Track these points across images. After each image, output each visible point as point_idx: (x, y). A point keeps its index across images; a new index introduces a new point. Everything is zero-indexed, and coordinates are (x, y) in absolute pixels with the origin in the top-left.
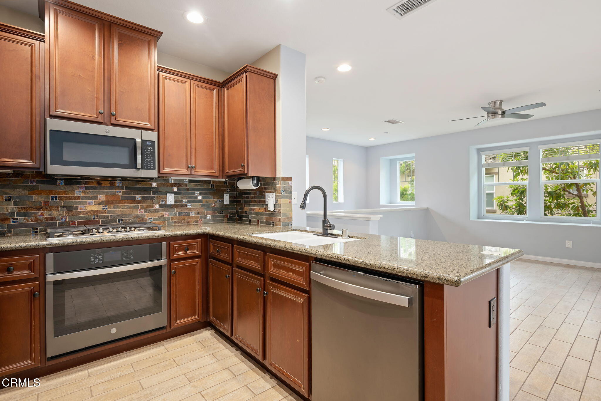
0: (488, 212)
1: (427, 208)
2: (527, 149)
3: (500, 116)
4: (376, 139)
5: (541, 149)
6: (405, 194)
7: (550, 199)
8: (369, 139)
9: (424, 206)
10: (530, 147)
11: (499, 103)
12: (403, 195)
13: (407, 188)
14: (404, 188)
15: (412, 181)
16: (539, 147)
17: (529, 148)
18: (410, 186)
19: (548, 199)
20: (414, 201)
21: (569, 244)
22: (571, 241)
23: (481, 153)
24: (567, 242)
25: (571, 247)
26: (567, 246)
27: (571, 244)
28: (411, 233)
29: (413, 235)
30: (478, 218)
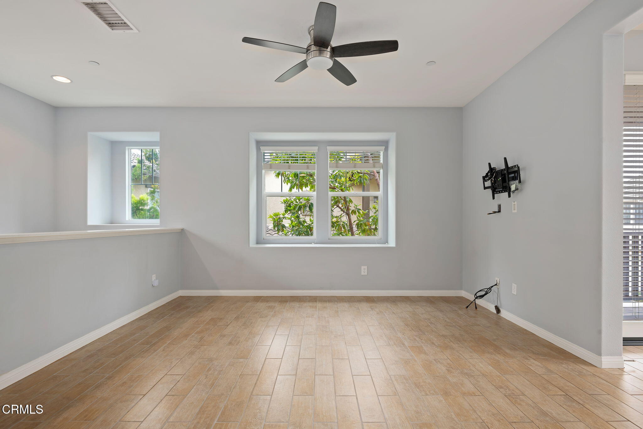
1: (183, 230)
4: (72, 81)
6: (142, 210)
8: (54, 78)
9: (178, 225)
12: (137, 210)
13: (145, 199)
14: (139, 199)
15: (153, 193)
16: (326, 148)
17: (317, 148)
18: (149, 198)
20: (158, 218)
21: (364, 270)
22: (366, 267)
23: (261, 148)
24: (363, 267)
25: (366, 274)
26: (363, 274)
27: (366, 271)
28: (154, 278)
29: (157, 281)
30: (257, 243)
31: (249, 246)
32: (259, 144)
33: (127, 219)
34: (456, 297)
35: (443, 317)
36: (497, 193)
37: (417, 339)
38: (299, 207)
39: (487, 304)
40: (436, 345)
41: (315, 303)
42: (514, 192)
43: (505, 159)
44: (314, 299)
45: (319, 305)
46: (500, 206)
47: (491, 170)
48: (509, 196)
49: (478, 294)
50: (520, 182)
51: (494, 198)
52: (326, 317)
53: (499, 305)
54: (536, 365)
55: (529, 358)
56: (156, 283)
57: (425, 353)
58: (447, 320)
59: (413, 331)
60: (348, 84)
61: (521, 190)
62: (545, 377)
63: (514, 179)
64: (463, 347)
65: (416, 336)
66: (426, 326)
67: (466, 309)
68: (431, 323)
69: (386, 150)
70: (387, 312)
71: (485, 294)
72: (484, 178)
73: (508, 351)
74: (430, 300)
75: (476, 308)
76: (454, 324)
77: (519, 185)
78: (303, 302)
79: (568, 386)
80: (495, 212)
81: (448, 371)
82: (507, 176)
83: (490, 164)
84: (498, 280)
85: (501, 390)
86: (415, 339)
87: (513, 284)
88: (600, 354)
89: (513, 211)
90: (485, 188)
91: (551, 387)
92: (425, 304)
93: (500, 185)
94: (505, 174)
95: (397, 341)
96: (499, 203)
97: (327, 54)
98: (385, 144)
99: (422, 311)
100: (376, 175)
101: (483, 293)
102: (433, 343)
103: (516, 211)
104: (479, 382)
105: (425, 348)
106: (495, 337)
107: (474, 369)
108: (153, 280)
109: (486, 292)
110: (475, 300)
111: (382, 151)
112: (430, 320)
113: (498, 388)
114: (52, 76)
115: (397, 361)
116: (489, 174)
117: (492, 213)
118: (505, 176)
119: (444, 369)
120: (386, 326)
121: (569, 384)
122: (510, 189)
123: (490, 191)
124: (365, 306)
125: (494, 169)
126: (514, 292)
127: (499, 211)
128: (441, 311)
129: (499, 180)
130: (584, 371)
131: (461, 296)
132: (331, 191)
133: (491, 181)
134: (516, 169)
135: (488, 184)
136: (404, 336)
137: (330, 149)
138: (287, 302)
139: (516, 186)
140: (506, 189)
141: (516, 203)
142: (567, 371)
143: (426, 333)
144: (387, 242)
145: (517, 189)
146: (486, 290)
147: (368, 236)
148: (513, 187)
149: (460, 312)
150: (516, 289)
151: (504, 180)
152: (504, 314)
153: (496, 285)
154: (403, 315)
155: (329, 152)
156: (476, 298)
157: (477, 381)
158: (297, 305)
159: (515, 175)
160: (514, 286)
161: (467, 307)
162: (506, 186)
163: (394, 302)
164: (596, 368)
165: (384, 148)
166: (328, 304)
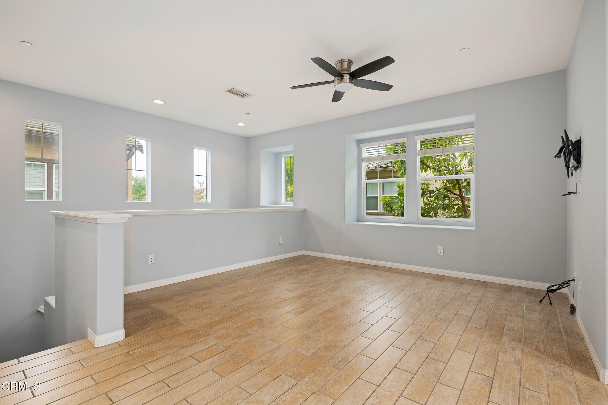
0: (368, 214)
1: (305, 209)
2: (404, 140)
3: (348, 80)
4: (246, 125)
5: (419, 139)
7: (435, 200)
10: (407, 137)
11: (347, 63)
16: (416, 137)
17: (406, 139)
19: (434, 200)
21: (440, 250)
22: (443, 247)
23: (361, 145)
24: (439, 247)
25: (442, 253)
26: (439, 253)
27: (442, 251)
28: (281, 239)
29: (283, 241)
30: (358, 221)
31: (345, 222)
32: (359, 142)
33: (283, 202)
46: (576, 186)
49: (552, 288)
53: (574, 304)
56: (282, 243)
61: (582, 167)
67: (539, 303)
71: (558, 289)
72: (558, 153)
75: (550, 304)
80: (570, 194)
84: (576, 274)
96: (576, 182)
108: (280, 240)
109: (560, 286)
110: (549, 295)
114: (237, 124)
116: (562, 149)
117: (566, 195)
127: (576, 192)
133: (565, 157)
141: (580, 182)
148: (571, 164)
153: (573, 279)
161: (541, 301)
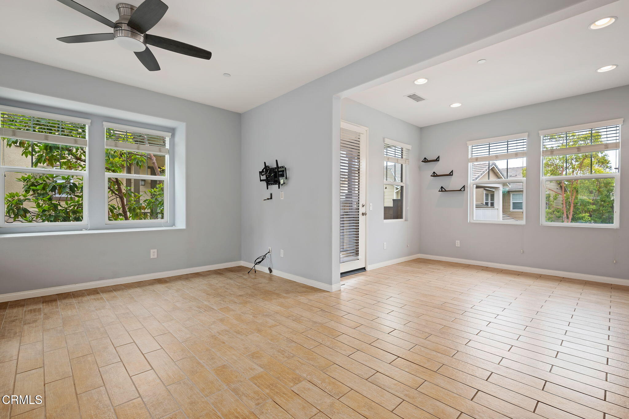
21: (153, 254)
22: (156, 250)
24: (152, 251)
25: (156, 256)
26: (152, 257)
27: (156, 254)
34: (237, 267)
35: (234, 283)
36: (269, 185)
37: (222, 302)
38: (53, 187)
39: (263, 268)
40: (238, 303)
41: (98, 295)
42: (282, 185)
43: (277, 161)
44: (95, 292)
45: (104, 296)
46: (271, 194)
47: (266, 167)
48: (279, 188)
49: (257, 261)
50: (286, 178)
51: (268, 189)
52: (122, 305)
53: (271, 267)
54: (303, 299)
55: (298, 296)
57: (233, 310)
58: (238, 284)
59: (215, 298)
60: (150, 69)
61: (287, 184)
62: (309, 304)
63: (282, 176)
64: (257, 300)
65: (220, 300)
66: (224, 292)
67: (247, 275)
68: (227, 289)
69: (173, 136)
70: (185, 288)
71: (262, 260)
72: (260, 173)
73: (285, 295)
74: (219, 272)
75: (255, 272)
76: (244, 286)
77: (286, 181)
78: (80, 297)
79: (321, 306)
80: (268, 199)
81: (254, 317)
82: (277, 173)
83: (265, 163)
84: (270, 249)
85: (290, 318)
86: (221, 303)
87: (282, 250)
88: (331, 284)
89: (281, 199)
90: (261, 180)
91: (314, 308)
92: (215, 276)
93: (272, 179)
94: (276, 172)
95: (206, 308)
96: (271, 192)
97: (140, 38)
98: (172, 131)
99: (216, 281)
100: (152, 158)
101: (260, 260)
102: (235, 302)
103: (283, 199)
104: (276, 318)
105: (230, 307)
106: (274, 289)
107: (270, 311)
109: (263, 258)
110: (254, 266)
111: (168, 137)
112: (225, 287)
113: (288, 317)
115: (214, 322)
116: (264, 170)
117: (266, 200)
118: (276, 173)
119: (251, 316)
120: (191, 299)
121: (321, 304)
122: (280, 183)
123: (264, 183)
124: (159, 288)
125: (269, 167)
126: (282, 256)
127: (271, 198)
128: (230, 279)
129: (272, 175)
130: (326, 296)
131: (240, 265)
132: (106, 172)
133: (266, 176)
134: (284, 169)
135: (264, 177)
136: (210, 303)
137: (107, 125)
138: (55, 300)
139: (284, 181)
140: (277, 182)
141: (283, 192)
142: (318, 298)
143: (227, 297)
144: (174, 224)
145: (284, 183)
146: (262, 257)
147: (140, 219)
148: (282, 182)
149: (245, 277)
150: (283, 253)
151: (275, 176)
152: (275, 272)
153: (269, 252)
154: (201, 288)
155: (105, 128)
156: (256, 264)
157: (275, 317)
158: (74, 301)
159: (282, 173)
160: (282, 251)
161: (249, 272)
162: (277, 180)
163: (187, 279)
164: (329, 293)
165: (170, 134)
166: (115, 293)
